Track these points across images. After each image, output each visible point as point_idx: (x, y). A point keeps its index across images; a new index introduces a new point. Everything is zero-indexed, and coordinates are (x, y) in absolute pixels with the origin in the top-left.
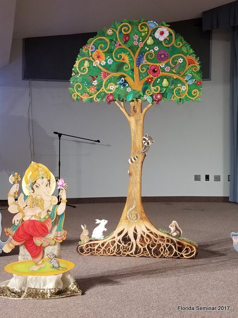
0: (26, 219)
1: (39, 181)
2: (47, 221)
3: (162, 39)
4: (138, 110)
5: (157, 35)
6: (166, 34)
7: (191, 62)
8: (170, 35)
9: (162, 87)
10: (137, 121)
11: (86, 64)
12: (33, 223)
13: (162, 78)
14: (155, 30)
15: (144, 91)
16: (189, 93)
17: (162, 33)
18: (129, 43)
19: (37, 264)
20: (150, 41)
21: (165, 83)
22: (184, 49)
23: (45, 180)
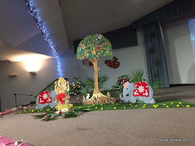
0: (60, 93)
2: (65, 93)
3: (100, 38)
4: (95, 60)
6: (101, 37)
7: (109, 44)
8: (102, 37)
9: (101, 52)
10: (95, 63)
11: (80, 49)
12: (61, 94)
13: (101, 50)
14: (98, 36)
15: (96, 54)
16: (109, 53)
18: (91, 41)
19: (63, 105)
20: (97, 40)
22: (106, 41)
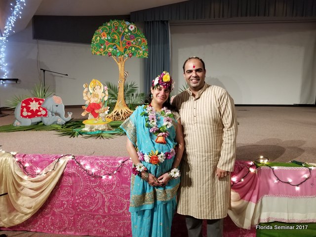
0: (91, 102)
1: (96, 87)
2: (100, 103)
3: (132, 30)
4: (122, 60)
5: (130, 28)
7: (144, 41)
8: (135, 28)
9: (132, 51)
10: (121, 65)
11: (98, 38)
12: (94, 104)
13: (132, 47)
14: (129, 26)
15: (124, 52)
16: (143, 54)
17: (132, 27)
18: (118, 30)
19: (96, 120)
20: (127, 31)
21: (133, 49)
22: (141, 35)
23: (99, 87)
